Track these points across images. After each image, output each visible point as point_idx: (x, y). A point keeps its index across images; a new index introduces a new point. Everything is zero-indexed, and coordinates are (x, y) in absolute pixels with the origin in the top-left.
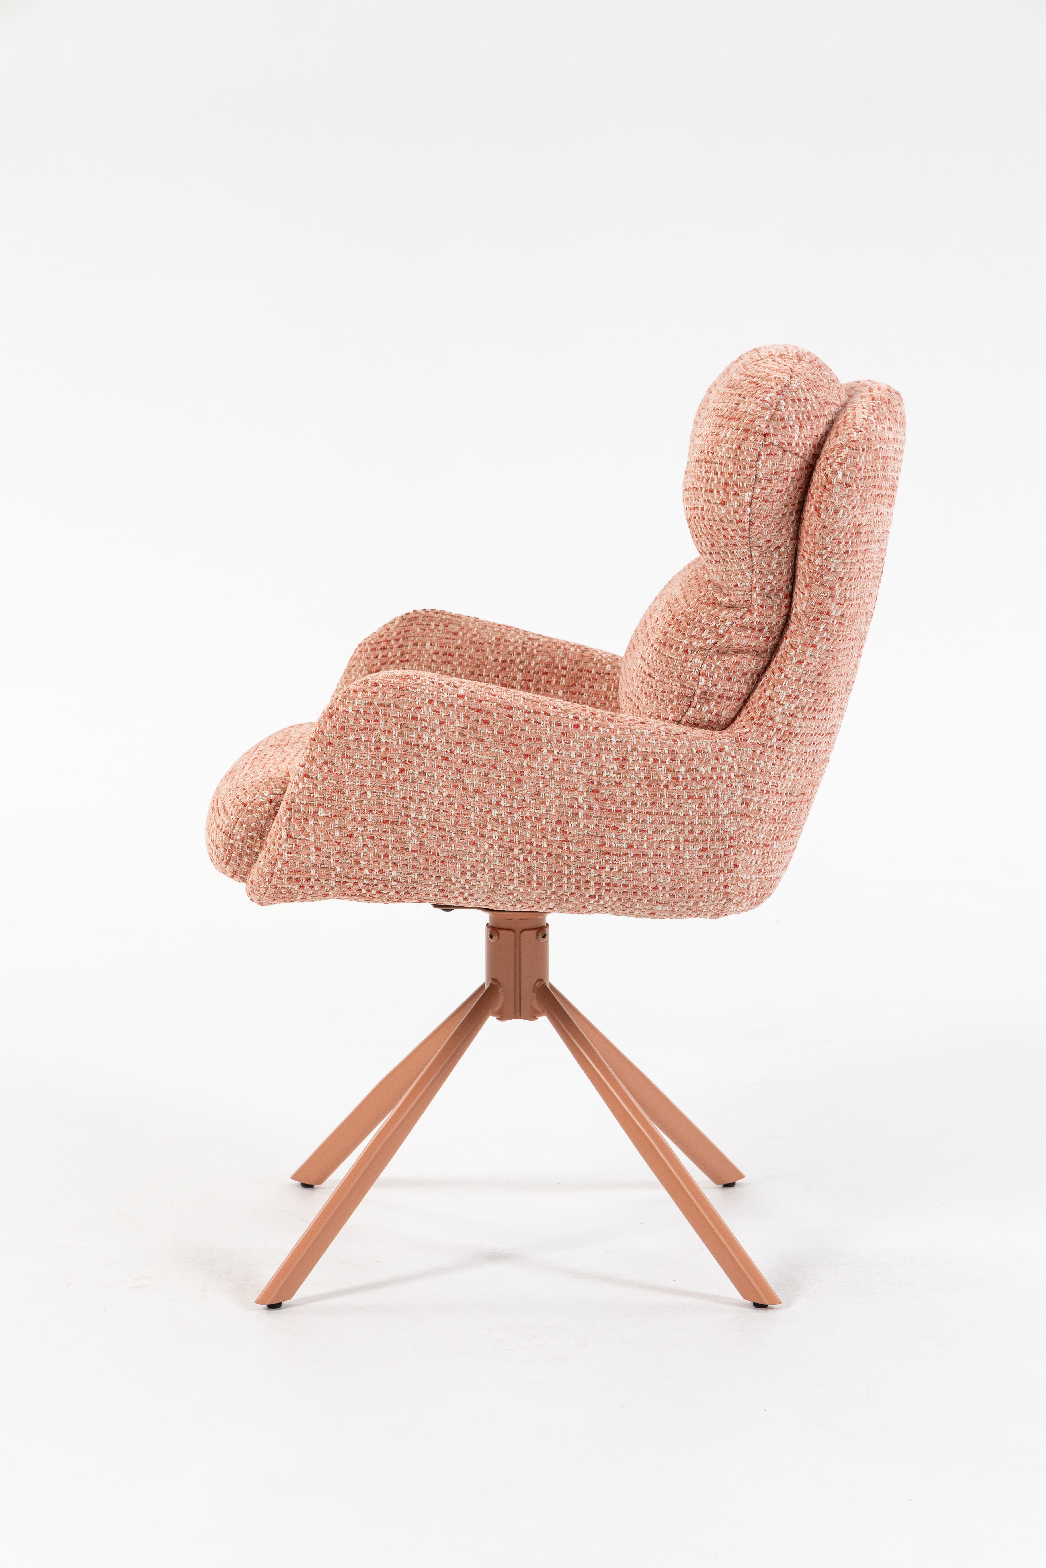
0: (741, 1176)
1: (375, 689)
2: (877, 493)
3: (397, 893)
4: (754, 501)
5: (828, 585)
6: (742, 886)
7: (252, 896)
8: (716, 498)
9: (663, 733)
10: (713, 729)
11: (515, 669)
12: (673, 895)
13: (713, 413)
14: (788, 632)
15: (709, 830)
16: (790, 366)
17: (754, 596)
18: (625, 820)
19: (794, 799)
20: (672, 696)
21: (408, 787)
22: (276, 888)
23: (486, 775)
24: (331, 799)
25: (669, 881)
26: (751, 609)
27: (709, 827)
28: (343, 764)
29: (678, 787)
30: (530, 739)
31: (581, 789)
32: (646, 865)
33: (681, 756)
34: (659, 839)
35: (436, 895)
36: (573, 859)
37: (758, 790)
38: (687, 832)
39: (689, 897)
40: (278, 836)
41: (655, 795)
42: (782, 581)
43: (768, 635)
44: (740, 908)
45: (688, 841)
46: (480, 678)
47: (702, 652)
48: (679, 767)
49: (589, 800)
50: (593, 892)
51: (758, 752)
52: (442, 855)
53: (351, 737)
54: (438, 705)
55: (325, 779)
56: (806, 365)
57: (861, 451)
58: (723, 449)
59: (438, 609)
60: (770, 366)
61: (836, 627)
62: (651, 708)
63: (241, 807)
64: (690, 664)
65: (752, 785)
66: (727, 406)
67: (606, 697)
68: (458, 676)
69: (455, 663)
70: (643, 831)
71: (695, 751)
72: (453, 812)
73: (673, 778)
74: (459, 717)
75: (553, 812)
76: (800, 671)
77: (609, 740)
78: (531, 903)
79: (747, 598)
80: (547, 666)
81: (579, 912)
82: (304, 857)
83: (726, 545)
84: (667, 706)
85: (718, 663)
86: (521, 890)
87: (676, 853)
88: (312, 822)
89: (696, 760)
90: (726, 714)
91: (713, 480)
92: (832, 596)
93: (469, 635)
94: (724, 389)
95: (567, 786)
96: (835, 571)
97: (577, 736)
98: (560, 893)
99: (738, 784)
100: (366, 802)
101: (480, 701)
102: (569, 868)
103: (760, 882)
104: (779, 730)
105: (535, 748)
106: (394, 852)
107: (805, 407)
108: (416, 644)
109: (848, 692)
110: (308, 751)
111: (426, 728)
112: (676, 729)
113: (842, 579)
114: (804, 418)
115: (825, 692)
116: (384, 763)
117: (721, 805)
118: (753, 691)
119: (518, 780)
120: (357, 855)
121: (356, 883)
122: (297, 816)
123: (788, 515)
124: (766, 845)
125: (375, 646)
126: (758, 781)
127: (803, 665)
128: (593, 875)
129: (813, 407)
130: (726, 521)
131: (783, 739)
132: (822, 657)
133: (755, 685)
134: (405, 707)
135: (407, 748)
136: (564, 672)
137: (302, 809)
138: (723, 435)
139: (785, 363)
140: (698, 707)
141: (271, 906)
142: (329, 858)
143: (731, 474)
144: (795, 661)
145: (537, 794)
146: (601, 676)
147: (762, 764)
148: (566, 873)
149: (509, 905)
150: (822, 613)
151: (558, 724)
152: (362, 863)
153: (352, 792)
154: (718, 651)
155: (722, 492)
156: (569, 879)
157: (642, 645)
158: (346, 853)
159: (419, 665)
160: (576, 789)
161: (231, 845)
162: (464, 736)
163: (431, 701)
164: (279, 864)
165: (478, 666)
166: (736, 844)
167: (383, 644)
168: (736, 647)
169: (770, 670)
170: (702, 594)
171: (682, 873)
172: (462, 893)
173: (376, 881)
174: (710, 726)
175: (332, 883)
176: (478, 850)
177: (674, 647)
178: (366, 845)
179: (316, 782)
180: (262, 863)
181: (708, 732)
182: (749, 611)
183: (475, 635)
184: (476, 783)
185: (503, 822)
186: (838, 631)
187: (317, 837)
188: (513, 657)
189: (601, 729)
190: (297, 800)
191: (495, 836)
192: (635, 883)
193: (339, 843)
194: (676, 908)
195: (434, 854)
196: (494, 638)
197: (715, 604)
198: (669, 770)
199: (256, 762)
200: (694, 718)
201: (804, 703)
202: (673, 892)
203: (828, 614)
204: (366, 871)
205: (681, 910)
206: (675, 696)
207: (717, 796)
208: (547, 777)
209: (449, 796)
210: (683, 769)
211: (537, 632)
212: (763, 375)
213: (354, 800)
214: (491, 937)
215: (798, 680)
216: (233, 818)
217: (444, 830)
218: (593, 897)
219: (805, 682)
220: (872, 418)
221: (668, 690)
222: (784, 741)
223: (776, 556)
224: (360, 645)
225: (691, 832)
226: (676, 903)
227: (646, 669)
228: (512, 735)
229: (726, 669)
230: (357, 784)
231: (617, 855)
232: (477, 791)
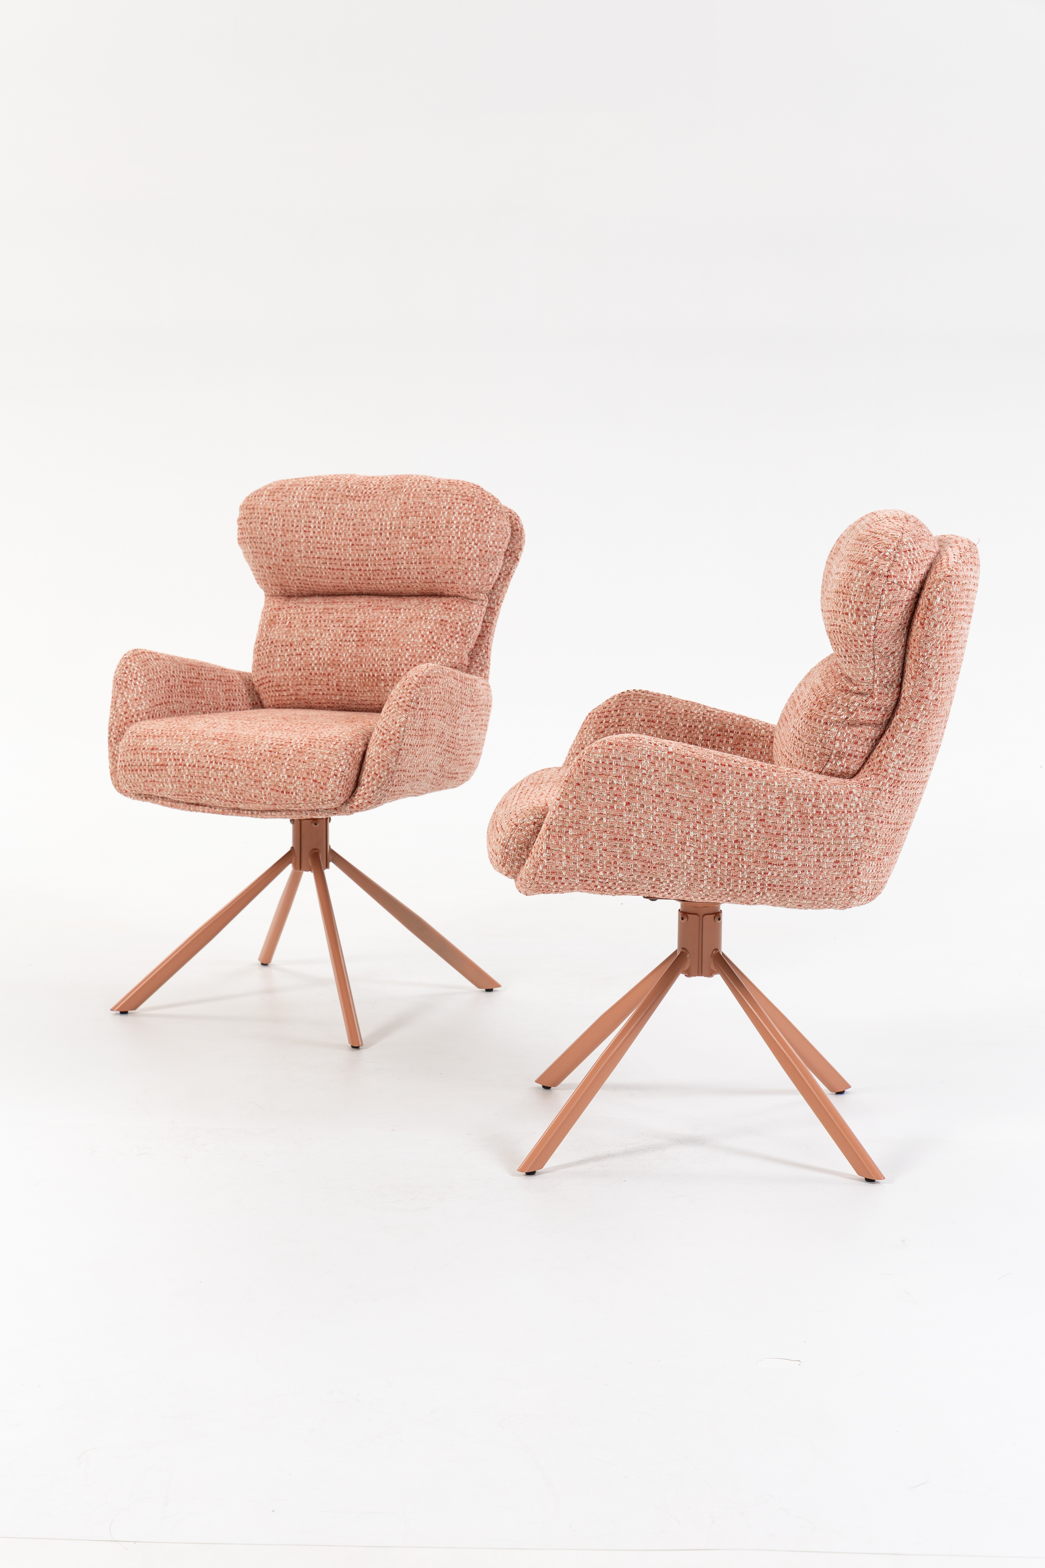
0: (849, 1087)
1: (610, 747)
2: (962, 614)
3: (622, 888)
4: (878, 621)
5: (928, 677)
6: (862, 887)
7: (521, 889)
8: (850, 619)
9: (811, 780)
10: (844, 778)
11: (698, 732)
12: (815, 893)
13: (848, 558)
14: (898, 710)
15: (841, 848)
16: (901, 525)
17: (875, 686)
18: (783, 841)
19: (899, 827)
20: (815, 754)
21: (631, 815)
22: (538, 883)
23: (686, 808)
24: (577, 823)
25: (812, 883)
26: (873, 695)
27: (841, 846)
28: (587, 799)
29: (820, 818)
30: (717, 783)
31: (752, 819)
32: (796, 872)
33: (823, 796)
34: (806, 854)
35: (649, 891)
36: (745, 867)
37: (875, 820)
38: (825, 849)
39: (826, 895)
40: (540, 848)
41: (804, 823)
42: (895, 676)
43: (884, 713)
44: (860, 903)
45: (826, 855)
46: (674, 738)
47: (837, 724)
48: (821, 804)
49: (758, 826)
50: (758, 890)
51: (876, 794)
52: (654, 863)
53: (593, 780)
54: (654, 759)
55: (574, 809)
56: (912, 525)
57: (953, 584)
58: (857, 586)
59: (644, 689)
60: (887, 525)
61: (932, 708)
62: (801, 762)
63: (514, 827)
64: (828, 732)
65: (871, 817)
66: (857, 554)
67: (761, 753)
68: (658, 736)
69: (657, 727)
70: (795, 848)
71: (832, 793)
72: (663, 833)
73: (817, 812)
74: (668, 767)
75: (733, 834)
76: (906, 738)
77: (773, 785)
78: (715, 897)
79: (871, 687)
80: (720, 730)
81: (748, 903)
82: (558, 863)
83: (857, 651)
84: (812, 761)
85: (849, 732)
86: (709, 888)
87: (817, 864)
88: (564, 838)
89: (833, 800)
90: (853, 767)
91: (848, 606)
92: (930, 686)
93: (666, 708)
94: (855, 541)
95: (743, 816)
96: (933, 668)
97: (751, 781)
98: (736, 890)
99: (862, 816)
100: (602, 825)
101: (684, 756)
102: (743, 873)
103: (875, 885)
104: (891, 779)
105: (721, 789)
106: (621, 860)
107: (914, 555)
108: (629, 714)
109: (937, 752)
110: (562, 789)
111: (645, 774)
112: (819, 777)
113: (937, 673)
114: (914, 563)
115: (923, 753)
116: (616, 799)
117: (850, 831)
118: (872, 751)
119: (708, 812)
120: (595, 862)
121: (594, 882)
122: (554, 834)
123: (901, 630)
124: (880, 859)
125: (600, 715)
126: (875, 814)
127: (909, 734)
128: (759, 879)
129: (919, 554)
130: (857, 635)
131: (894, 785)
132: (922, 728)
133: (874, 747)
134: (631, 760)
135: (631, 788)
136: (732, 735)
137: (557, 829)
138: (855, 575)
139: (898, 523)
140: (834, 762)
141: (533, 896)
142: (576, 863)
143: (862, 603)
144: (903, 730)
145: (722, 821)
146: (757, 737)
147: (879, 802)
148: (741, 877)
149: (699, 898)
150: (923, 697)
151: (737, 773)
152: (599, 867)
153: (593, 818)
154: (848, 723)
155: (855, 615)
156: (742, 881)
157: (793, 718)
158: (587, 860)
159: (631, 728)
160: (749, 819)
161: (506, 853)
162: (672, 780)
163: (649, 756)
164: (541, 867)
165: (672, 729)
166: (859, 858)
167: (606, 714)
168: (861, 721)
169: (885, 736)
170: (838, 684)
171: (821, 878)
172: (667, 889)
173: (607, 880)
174: (842, 775)
175: (577, 881)
176: (679, 860)
177: (817, 720)
178: (601, 855)
179: (567, 811)
180: (528, 866)
181: (841, 780)
182: (871, 696)
183: (670, 708)
184: (679, 813)
185: (697, 841)
186: (933, 711)
187: (568, 849)
188: (696, 724)
189: (768, 777)
190: (554, 823)
191: (692, 850)
192: (788, 884)
193: (583, 854)
194: (816, 902)
195: (649, 862)
196: (683, 710)
197: (847, 690)
198: (814, 806)
199: (522, 795)
200: (831, 770)
201: (908, 761)
202: (814, 891)
203: (927, 698)
204: (601, 873)
205: (820, 904)
206: (818, 755)
207: (847, 825)
208: (729, 810)
209: (660, 822)
210: (824, 806)
211: (713, 707)
212: (883, 532)
213: (594, 824)
214: (682, 919)
215: (905, 744)
216: (508, 834)
217: (656, 845)
218: (758, 893)
219: (909, 745)
220: (960, 561)
221: (813, 750)
222: (894, 787)
223: (891, 658)
224: (589, 714)
225: (829, 850)
226: (816, 899)
227: (797, 734)
228: (705, 780)
229: (854, 736)
230: (596, 812)
231: (776, 865)
232: (679, 819)
